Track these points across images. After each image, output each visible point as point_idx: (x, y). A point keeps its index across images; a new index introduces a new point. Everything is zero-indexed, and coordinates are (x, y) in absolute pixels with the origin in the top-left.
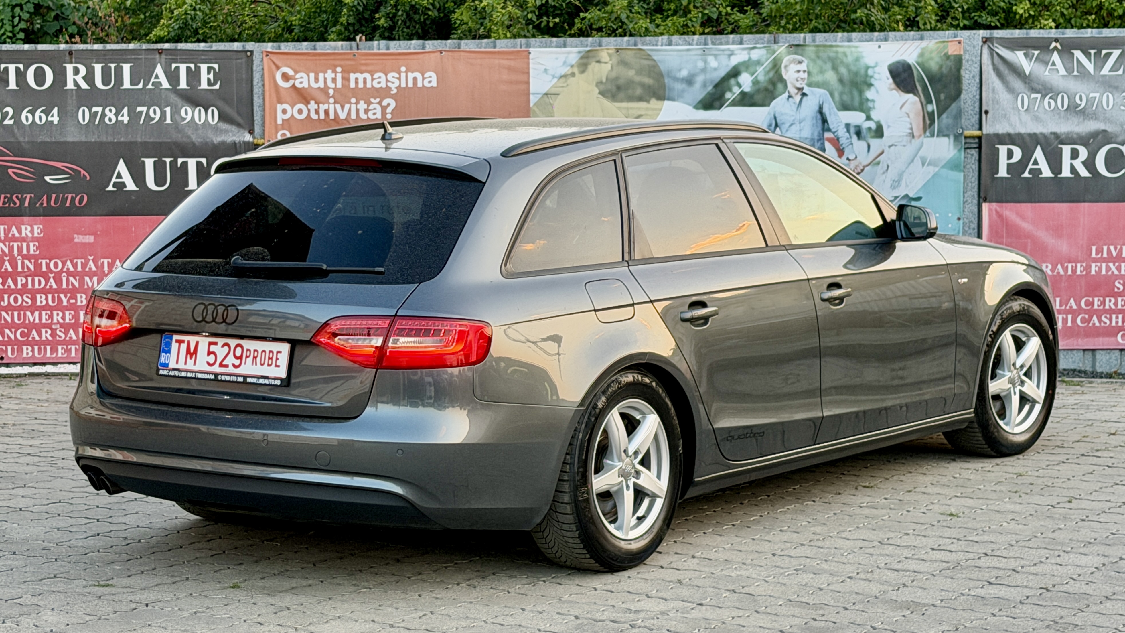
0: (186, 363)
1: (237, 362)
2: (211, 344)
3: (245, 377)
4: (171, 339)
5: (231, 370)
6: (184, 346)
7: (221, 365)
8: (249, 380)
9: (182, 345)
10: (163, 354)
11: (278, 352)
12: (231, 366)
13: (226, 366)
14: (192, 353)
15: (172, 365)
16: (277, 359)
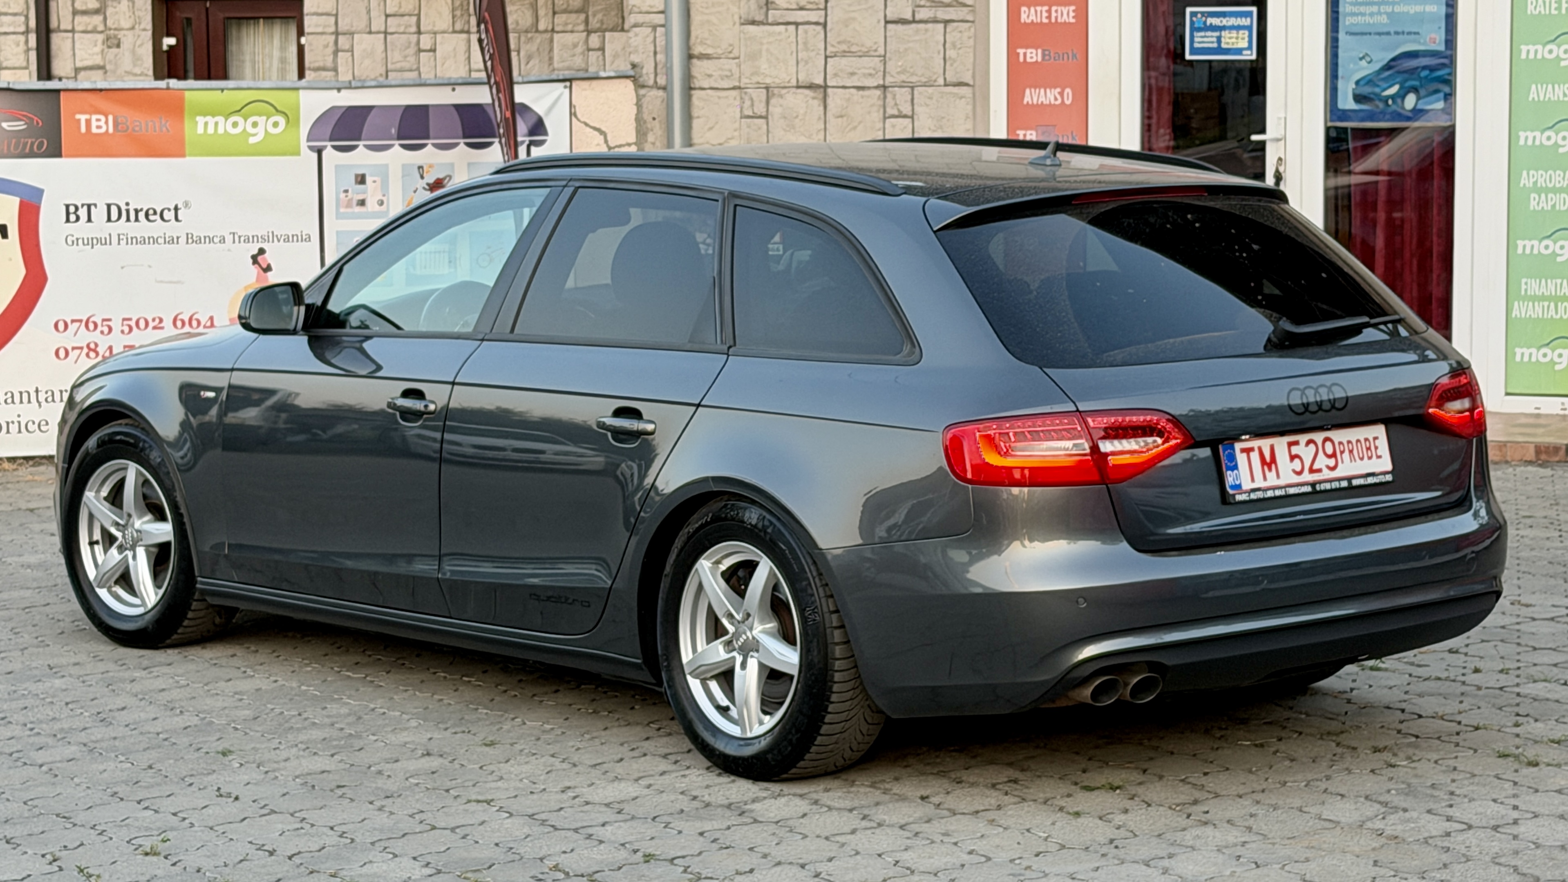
0: (1265, 478)
1: (1332, 462)
2: (1290, 444)
3: (1349, 479)
4: (1233, 449)
5: (1327, 474)
6: (1255, 456)
7: (1312, 471)
8: (1355, 482)
9: (1252, 454)
10: (1229, 472)
11: (1375, 438)
12: (1325, 471)
13: (1319, 471)
14: (1269, 463)
15: (1247, 485)
16: (1376, 448)
